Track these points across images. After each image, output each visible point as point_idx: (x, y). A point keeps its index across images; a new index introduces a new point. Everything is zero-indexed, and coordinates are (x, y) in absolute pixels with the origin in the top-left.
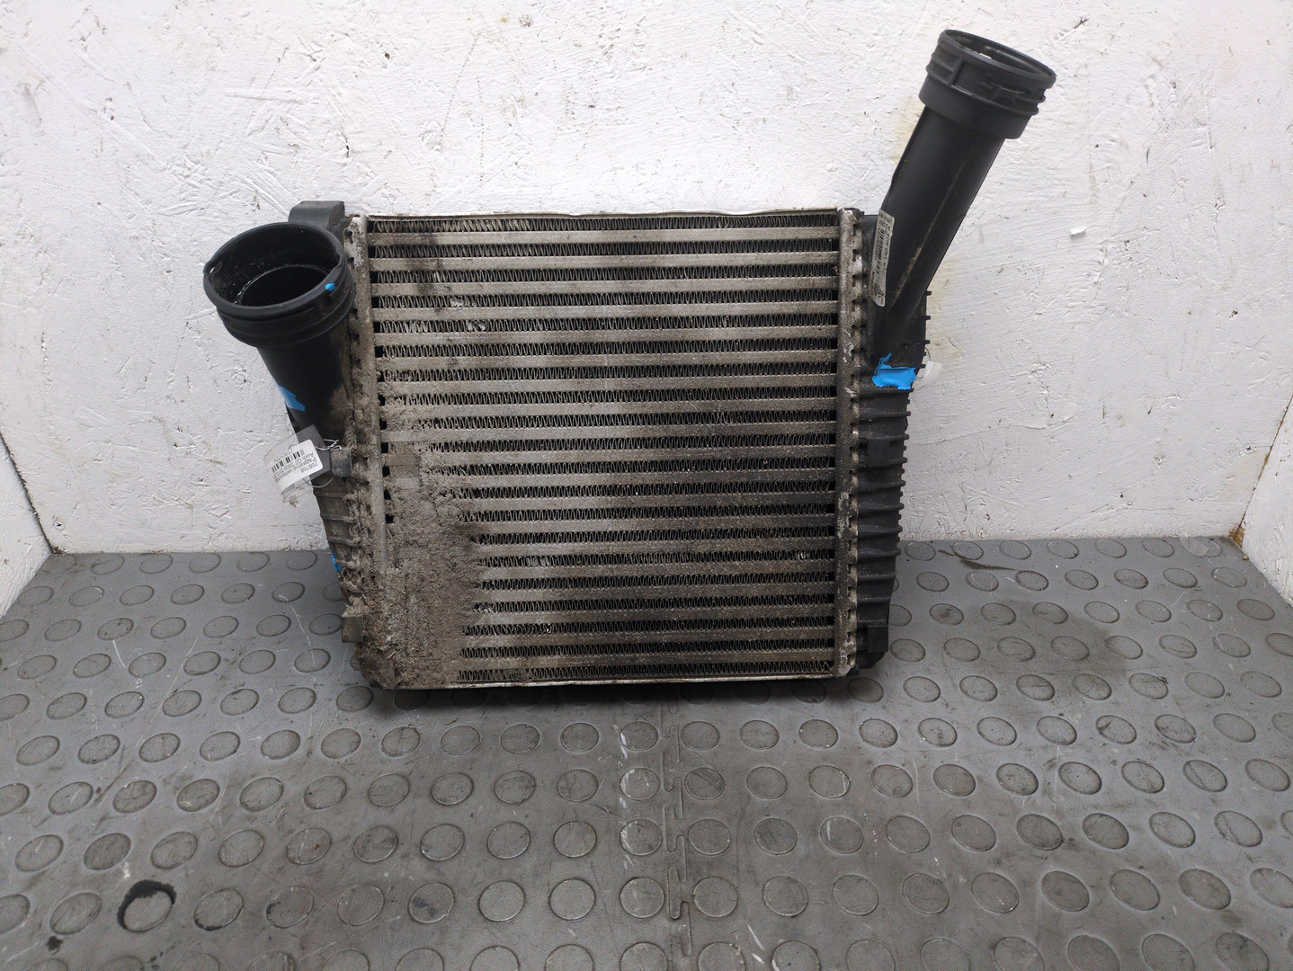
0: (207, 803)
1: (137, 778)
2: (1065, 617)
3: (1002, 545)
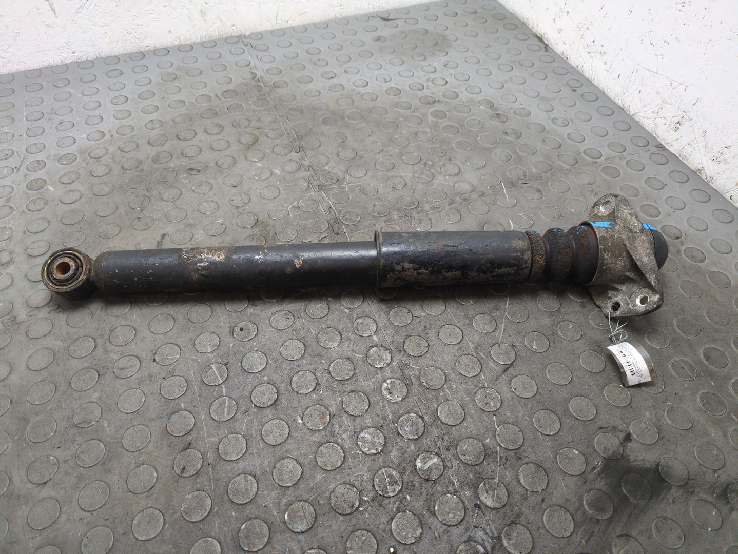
0: (74, 161)
1: (32, 160)
2: (426, 32)
3: (397, 10)
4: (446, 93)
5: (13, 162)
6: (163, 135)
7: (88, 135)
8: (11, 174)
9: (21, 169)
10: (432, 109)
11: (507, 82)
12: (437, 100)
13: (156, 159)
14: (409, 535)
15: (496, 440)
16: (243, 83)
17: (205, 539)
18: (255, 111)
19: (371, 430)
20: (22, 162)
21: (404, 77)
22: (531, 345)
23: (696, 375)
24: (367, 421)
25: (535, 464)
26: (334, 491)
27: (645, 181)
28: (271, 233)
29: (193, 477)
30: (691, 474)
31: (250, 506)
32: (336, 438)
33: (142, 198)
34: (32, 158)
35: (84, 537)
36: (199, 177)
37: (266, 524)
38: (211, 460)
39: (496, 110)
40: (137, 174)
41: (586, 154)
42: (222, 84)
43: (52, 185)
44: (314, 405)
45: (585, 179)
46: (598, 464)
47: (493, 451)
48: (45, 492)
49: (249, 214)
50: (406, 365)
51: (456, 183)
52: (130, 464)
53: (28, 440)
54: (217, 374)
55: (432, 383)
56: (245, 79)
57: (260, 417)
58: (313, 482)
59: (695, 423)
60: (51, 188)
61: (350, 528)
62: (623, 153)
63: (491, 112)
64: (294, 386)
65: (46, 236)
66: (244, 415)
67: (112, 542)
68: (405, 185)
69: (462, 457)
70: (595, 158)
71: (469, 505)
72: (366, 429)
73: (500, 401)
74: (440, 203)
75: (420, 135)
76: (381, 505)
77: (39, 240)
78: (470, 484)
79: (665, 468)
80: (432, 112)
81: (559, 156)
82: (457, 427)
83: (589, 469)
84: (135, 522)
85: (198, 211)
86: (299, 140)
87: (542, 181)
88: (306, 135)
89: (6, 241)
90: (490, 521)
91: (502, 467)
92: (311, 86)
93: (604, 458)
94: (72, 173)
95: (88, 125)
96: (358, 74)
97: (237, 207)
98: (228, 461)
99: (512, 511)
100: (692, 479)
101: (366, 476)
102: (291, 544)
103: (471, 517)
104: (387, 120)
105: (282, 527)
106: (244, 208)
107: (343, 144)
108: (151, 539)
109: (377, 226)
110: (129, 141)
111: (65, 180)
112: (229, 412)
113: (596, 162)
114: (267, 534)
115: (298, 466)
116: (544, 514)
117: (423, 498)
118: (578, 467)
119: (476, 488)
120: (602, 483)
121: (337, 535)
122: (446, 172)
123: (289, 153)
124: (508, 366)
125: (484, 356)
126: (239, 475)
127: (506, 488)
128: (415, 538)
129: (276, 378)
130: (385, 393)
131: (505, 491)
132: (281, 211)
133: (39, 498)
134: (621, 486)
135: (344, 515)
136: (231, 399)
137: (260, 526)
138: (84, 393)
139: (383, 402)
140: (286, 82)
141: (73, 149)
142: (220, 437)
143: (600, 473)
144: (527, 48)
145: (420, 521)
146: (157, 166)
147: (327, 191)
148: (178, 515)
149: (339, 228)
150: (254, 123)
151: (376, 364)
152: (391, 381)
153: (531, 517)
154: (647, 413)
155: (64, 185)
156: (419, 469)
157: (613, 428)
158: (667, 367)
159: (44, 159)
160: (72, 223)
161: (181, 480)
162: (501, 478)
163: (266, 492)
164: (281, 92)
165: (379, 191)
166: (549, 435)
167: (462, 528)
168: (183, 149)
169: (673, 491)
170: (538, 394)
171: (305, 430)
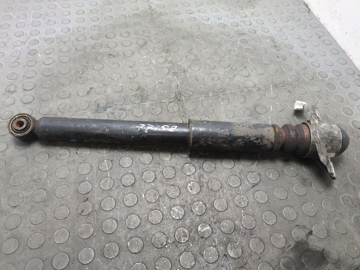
4: (250, 30)
5: (23, 39)
6: (99, 34)
7: (62, 29)
8: (21, 45)
9: (26, 43)
10: (241, 38)
11: (284, 28)
12: (244, 33)
13: (93, 47)
14: (188, 264)
15: (241, 222)
16: (144, 11)
17: (87, 248)
18: (148, 27)
19: (179, 207)
20: (27, 40)
21: (229, 18)
22: (269, 175)
23: (354, 205)
24: (177, 202)
25: (259, 238)
26: (154, 235)
27: (349, 94)
28: (145, 95)
29: (87, 216)
30: (341, 258)
31: (112, 236)
32: (160, 208)
33: (83, 67)
34: (33, 38)
35: (30, 236)
36: (114, 60)
37: (118, 246)
38: (96, 209)
39: (275, 43)
40: (83, 53)
41: (319, 75)
42: (133, 10)
43: (40, 53)
44: (152, 189)
45: (316, 89)
46: (292, 244)
47: (239, 228)
48: (15, 211)
49: (136, 83)
50: (202, 176)
51: (246, 81)
52: (57, 204)
53: (11, 184)
54: (106, 165)
55: (213, 188)
56: (145, 9)
57: (124, 191)
58: (145, 228)
59: (348, 231)
60: (39, 55)
61: (159, 255)
62: (339, 77)
63: (272, 44)
64: (143, 177)
65: (34, 80)
66: (116, 189)
67: (43, 241)
68: (219, 78)
69: (222, 229)
70: (324, 78)
71: (221, 254)
72: (176, 206)
73: (247, 203)
74: (235, 91)
75: (232, 52)
76: (176, 246)
77: (30, 82)
78: (224, 243)
79: (327, 253)
80: (240, 40)
81: (304, 74)
82: (222, 213)
83: (287, 245)
84: (55, 233)
85: (110, 77)
86: (168, 46)
87: (293, 86)
88: (172, 44)
89: (14, 80)
90: (230, 264)
91: (242, 237)
92: (179, 17)
93: (296, 241)
94: (51, 49)
95: (63, 24)
96: (205, 13)
97: (131, 78)
98: (105, 210)
99: (242, 261)
100: (340, 261)
101: (172, 230)
102: (129, 258)
103: (221, 260)
104: (216, 41)
105: (126, 249)
106: (134, 79)
107: (190, 52)
108: (61, 243)
109: (200, 98)
110: (82, 35)
111: (47, 52)
112: (109, 186)
113: (324, 80)
114: (118, 251)
115: (139, 219)
116: (258, 265)
117: (199, 246)
118: (281, 244)
119: (226, 246)
120: (292, 255)
121: (152, 258)
122: (242, 74)
123: (162, 53)
124: (255, 185)
125: (243, 177)
126: (109, 219)
127: (242, 249)
128: (191, 266)
129: (135, 172)
130: (189, 189)
131: (241, 250)
132: (152, 83)
133: (12, 214)
134: (302, 258)
135: (157, 248)
136: (111, 179)
137: (115, 246)
138: (40, 164)
139: (187, 193)
140: (166, 13)
141: (53, 36)
142: (103, 197)
143: (292, 249)
144: (299, 10)
145: (195, 258)
146: (93, 50)
147: (177, 76)
148: (76, 234)
149: (180, 97)
150: (146, 34)
151: (187, 173)
152: (193, 183)
153: (251, 266)
154: (323, 222)
155: (46, 55)
156: (199, 231)
157: (304, 226)
158: (339, 199)
159: (39, 40)
160: (47, 75)
161: (81, 217)
162: (240, 243)
163: (121, 230)
164: (163, 18)
165: (205, 80)
166: (269, 225)
167: (215, 265)
168: (108, 43)
169: (329, 265)
170: (268, 202)
171: (145, 201)
